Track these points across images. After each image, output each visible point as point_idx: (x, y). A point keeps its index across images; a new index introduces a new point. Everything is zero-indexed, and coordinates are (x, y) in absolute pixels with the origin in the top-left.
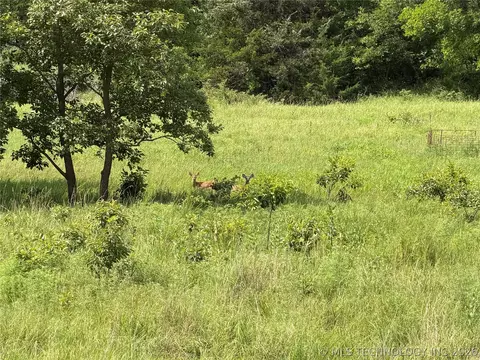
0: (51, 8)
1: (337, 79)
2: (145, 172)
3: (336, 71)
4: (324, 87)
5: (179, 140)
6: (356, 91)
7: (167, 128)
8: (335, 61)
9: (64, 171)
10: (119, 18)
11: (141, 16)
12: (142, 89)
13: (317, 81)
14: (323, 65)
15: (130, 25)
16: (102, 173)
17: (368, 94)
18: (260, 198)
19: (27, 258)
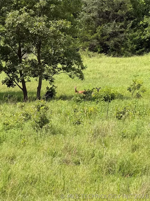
0: (15, 20)
1: (135, 45)
2: (56, 87)
3: (135, 42)
4: (129, 49)
5: (69, 73)
6: (143, 51)
7: (64, 69)
8: (134, 39)
9: (22, 87)
10: (44, 23)
11: (53, 22)
12: (53, 53)
13: (126, 47)
14: (129, 40)
15: (48, 26)
16: (38, 88)
17: (148, 52)
18: (104, 97)
19: (7, 124)
